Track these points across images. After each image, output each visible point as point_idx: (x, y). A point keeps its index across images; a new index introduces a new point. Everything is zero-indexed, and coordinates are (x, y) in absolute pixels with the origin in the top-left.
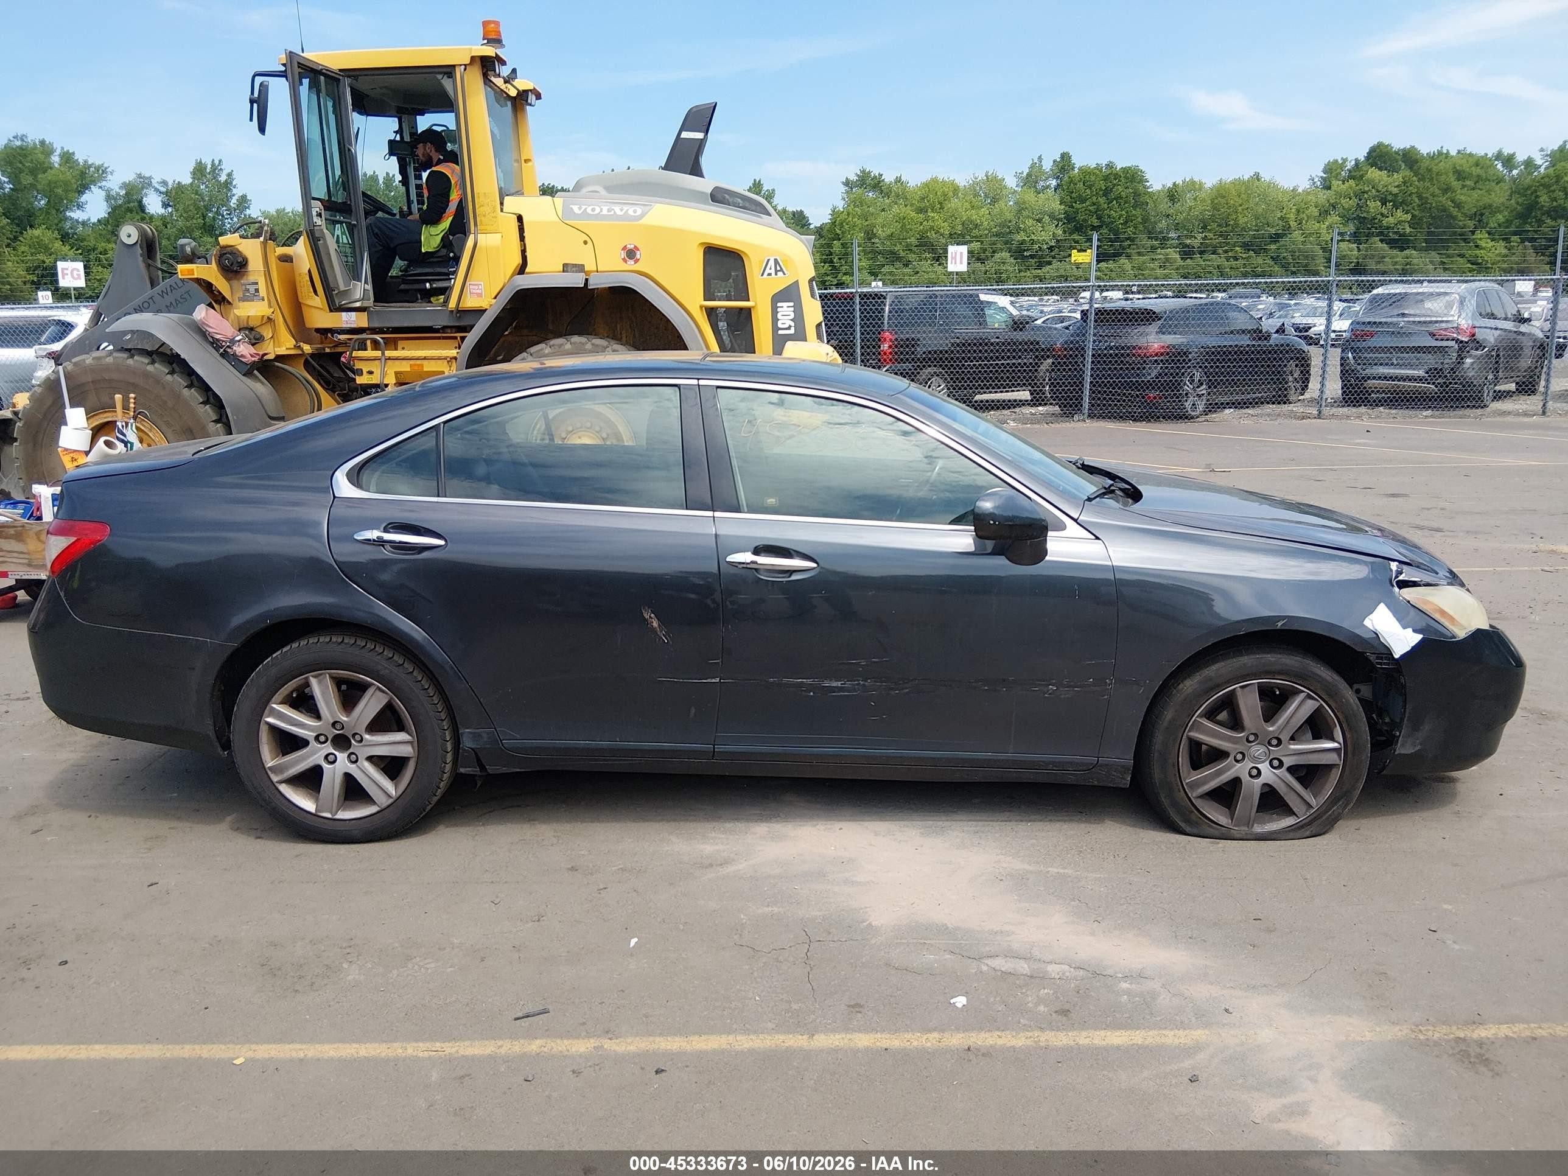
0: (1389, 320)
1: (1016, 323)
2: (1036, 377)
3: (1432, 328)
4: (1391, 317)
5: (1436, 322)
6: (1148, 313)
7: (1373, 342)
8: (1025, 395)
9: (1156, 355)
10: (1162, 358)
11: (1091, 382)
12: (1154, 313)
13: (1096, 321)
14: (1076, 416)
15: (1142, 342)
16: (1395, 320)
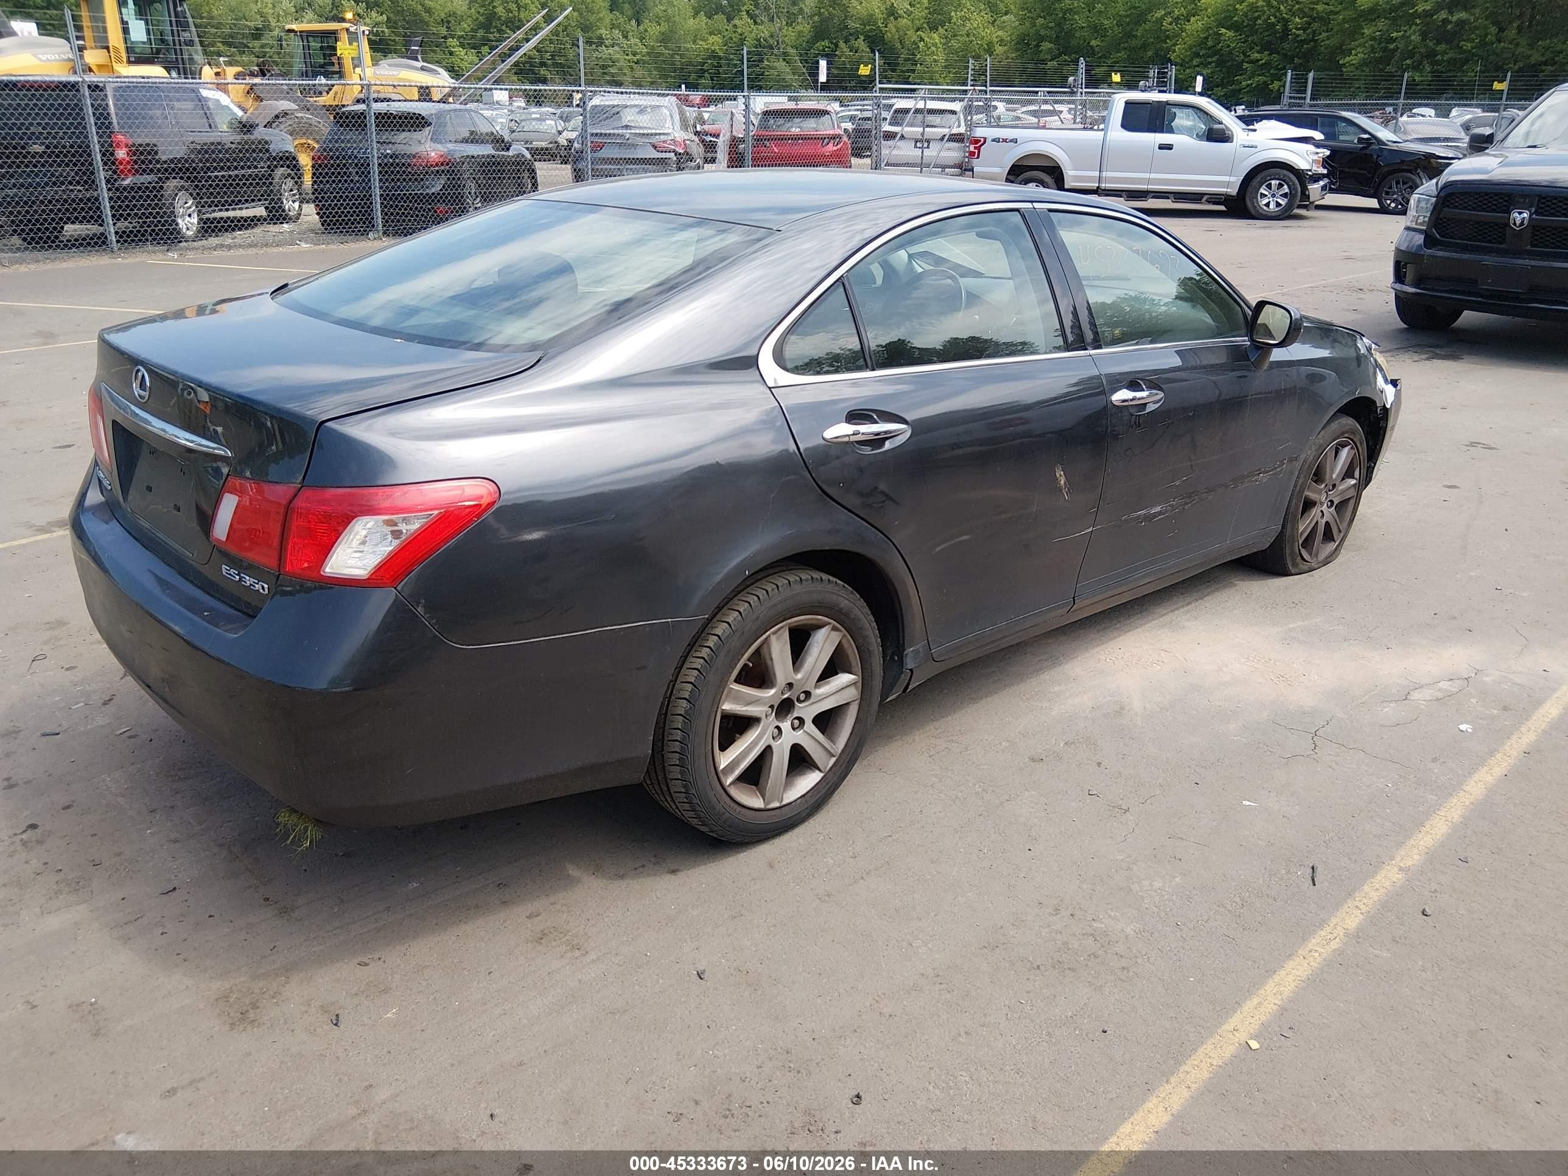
0: (616, 131)
1: (244, 126)
2: (272, 191)
3: (654, 140)
4: (617, 128)
5: (656, 134)
6: (417, 118)
7: (604, 153)
8: (260, 211)
9: (437, 165)
10: (442, 168)
11: (381, 195)
12: (423, 118)
13: (377, 126)
14: (371, 234)
15: (414, 149)
16: (620, 131)
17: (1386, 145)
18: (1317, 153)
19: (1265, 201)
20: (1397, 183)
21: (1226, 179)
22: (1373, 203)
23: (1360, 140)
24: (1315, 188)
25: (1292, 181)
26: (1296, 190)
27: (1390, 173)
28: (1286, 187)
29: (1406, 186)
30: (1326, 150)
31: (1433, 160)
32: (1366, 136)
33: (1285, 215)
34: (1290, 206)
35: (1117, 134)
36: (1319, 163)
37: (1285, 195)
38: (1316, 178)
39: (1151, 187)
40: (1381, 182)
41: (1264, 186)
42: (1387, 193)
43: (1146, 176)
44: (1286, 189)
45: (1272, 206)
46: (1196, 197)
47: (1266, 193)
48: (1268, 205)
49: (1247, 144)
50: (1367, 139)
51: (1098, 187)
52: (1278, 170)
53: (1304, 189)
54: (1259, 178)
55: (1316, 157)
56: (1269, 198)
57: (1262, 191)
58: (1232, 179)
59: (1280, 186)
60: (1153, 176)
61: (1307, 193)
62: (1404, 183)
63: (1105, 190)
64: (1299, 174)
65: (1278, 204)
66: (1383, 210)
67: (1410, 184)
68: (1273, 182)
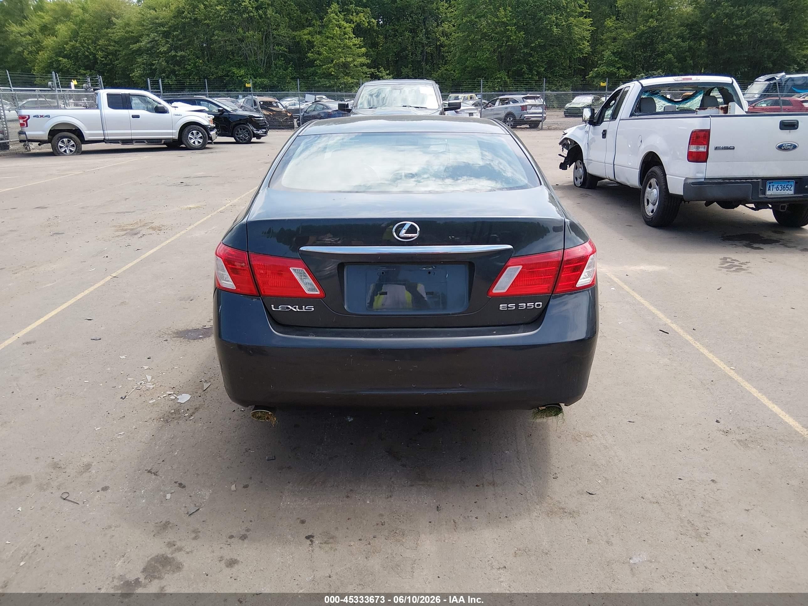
17: (230, 112)
18: (209, 117)
19: (192, 141)
20: (241, 129)
21: (171, 131)
22: (232, 140)
23: (219, 110)
24: (213, 133)
25: (202, 131)
26: (205, 135)
27: (237, 125)
28: (200, 133)
29: (245, 131)
30: (212, 116)
31: (252, 119)
32: (221, 109)
33: (202, 147)
34: (205, 143)
35: (107, 111)
36: (211, 121)
37: (201, 138)
38: (212, 129)
39: (133, 137)
40: (233, 129)
41: (190, 134)
42: (237, 134)
43: (129, 131)
44: (200, 135)
45: (196, 143)
46: (158, 141)
47: (192, 137)
48: (194, 143)
49: (176, 114)
50: (222, 110)
51: (104, 139)
52: (195, 126)
53: (209, 134)
54: (187, 130)
55: (209, 119)
56: (195, 139)
57: (190, 136)
58: (174, 131)
59: (198, 133)
60: (133, 131)
61: (210, 136)
62: (244, 130)
63: (108, 140)
64: (204, 127)
65: (199, 142)
66: (237, 143)
67: (246, 130)
68: (194, 132)
